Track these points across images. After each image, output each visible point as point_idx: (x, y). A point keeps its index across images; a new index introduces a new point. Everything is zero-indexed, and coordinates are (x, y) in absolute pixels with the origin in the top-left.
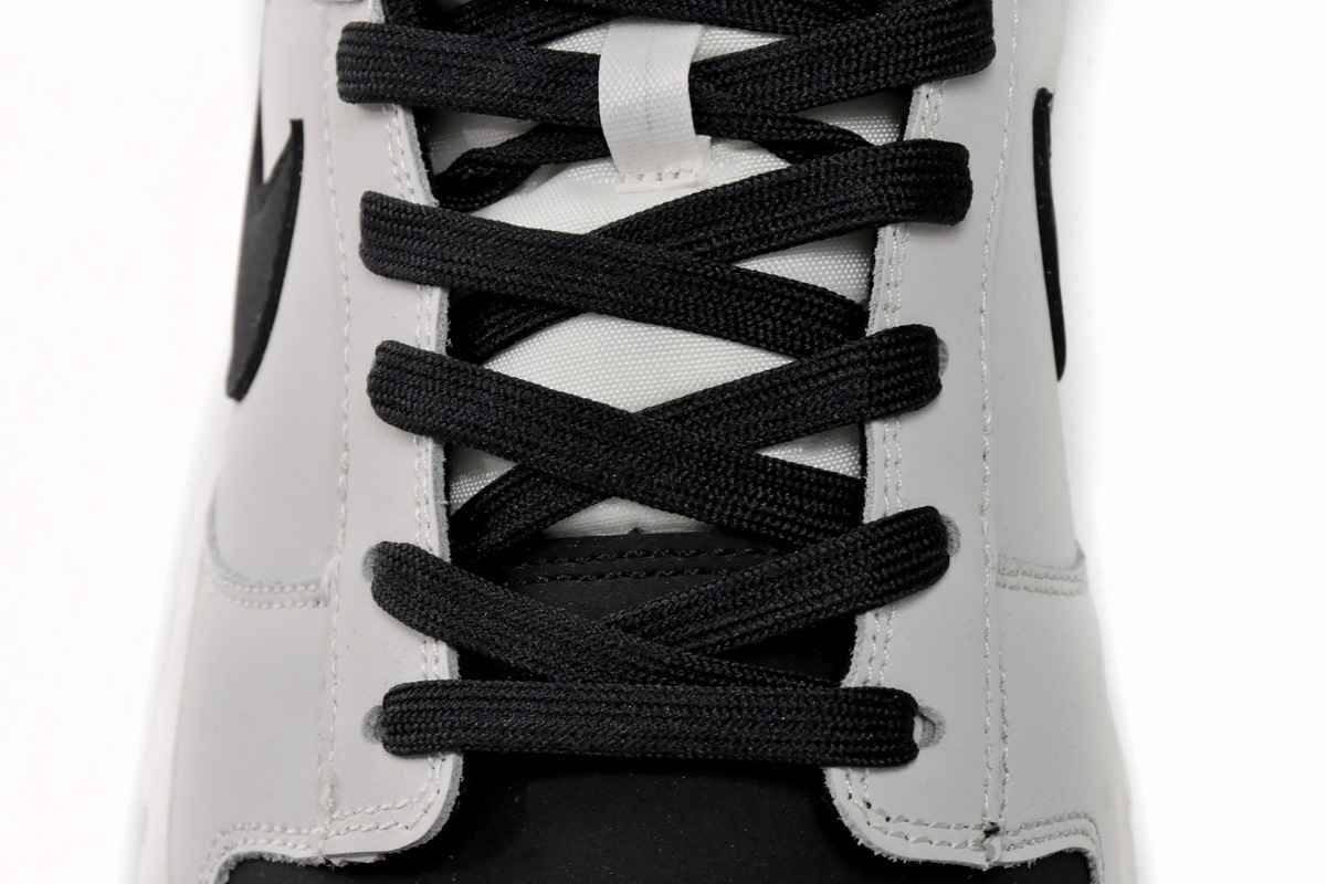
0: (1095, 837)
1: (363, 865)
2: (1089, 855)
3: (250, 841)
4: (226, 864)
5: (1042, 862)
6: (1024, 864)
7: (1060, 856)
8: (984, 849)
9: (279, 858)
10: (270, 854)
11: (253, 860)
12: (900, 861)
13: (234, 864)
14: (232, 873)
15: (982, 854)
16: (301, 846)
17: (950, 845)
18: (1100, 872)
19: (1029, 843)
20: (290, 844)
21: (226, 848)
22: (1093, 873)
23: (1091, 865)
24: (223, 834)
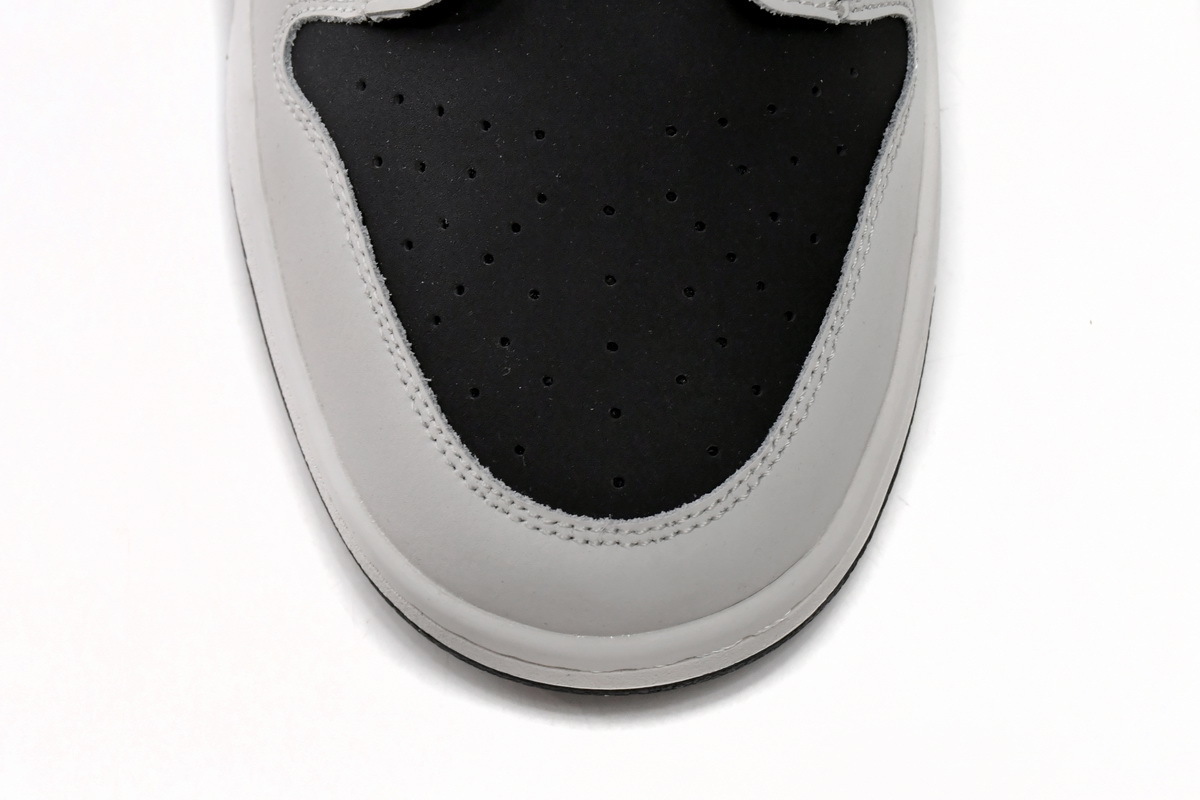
0: (912, 9)
1: (394, 20)
2: (909, 20)
3: (311, 9)
4: (294, 26)
5: (876, 23)
6: (864, 23)
7: (888, 19)
8: (837, 9)
9: (333, 19)
10: (326, 17)
11: (313, 23)
12: (778, 15)
13: (300, 26)
14: (298, 33)
15: (835, 12)
16: (348, 10)
17: (813, 5)
18: (915, 34)
19: (867, 8)
20: (340, 9)
21: (294, 15)
22: (910, 34)
23: (909, 28)
24: (292, 5)
